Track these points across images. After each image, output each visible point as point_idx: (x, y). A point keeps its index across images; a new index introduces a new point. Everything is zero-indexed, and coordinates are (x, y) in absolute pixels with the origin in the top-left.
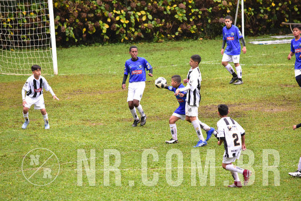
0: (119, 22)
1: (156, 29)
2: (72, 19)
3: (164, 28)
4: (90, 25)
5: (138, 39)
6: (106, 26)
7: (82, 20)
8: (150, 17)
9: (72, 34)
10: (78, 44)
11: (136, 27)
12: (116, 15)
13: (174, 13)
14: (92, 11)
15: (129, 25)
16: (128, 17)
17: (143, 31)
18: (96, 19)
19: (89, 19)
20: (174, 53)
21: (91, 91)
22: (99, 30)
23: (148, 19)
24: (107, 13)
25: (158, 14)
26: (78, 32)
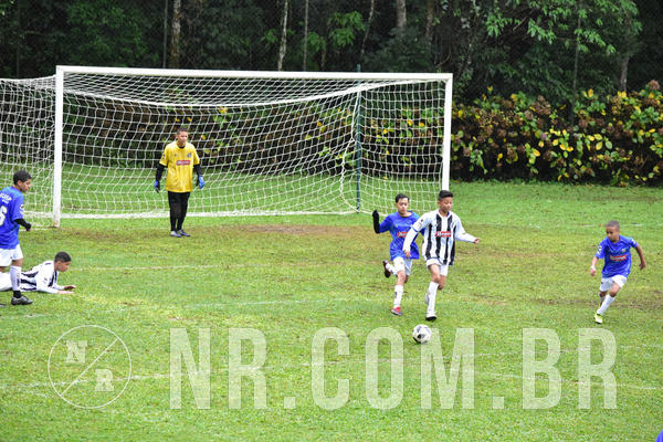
0: (557, 149)
1: (616, 165)
2: (482, 137)
3: (630, 164)
4: (511, 148)
5: (585, 179)
6: (536, 153)
7: (498, 140)
8: (609, 145)
9: (480, 161)
10: (487, 178)
11: (585, 159)
12: (554, 137)
13: (650, 141)
14: (516, 127)
15: (574, 154)
16: (572, 142)
17: (596, 166)
18: (520, 141)
19: (510, 140)
20: (642, 205)
21: (496, 251)
22: (524, 158)
23: (602, 152)
24: (539, 133)
25: (622, 141)
26: (489, 159)
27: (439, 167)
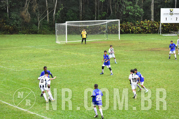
0: (134, 29)
1: (142, 31)
2: (124, 28)
3: (143, 31)
4: (127, 29)
5: (138, 33)
6: (131, 30)
7: (126, 28)
8: (141, 28)
9: (123, 31)
10: (124, 34)
11: (137, 30)
12: (133, 28)
13: (146, 28)
14: (128, 26)
15: (136, 30)
16: (136, 28)
17: (139, 31)
18: (129, 28)
19: (127, 28)
20: (146, 36)
21: (127, 44)
22: (129, 30)
23: (140, 29)
24: (131, 27)
25: (142, 28)
26: (125, 31)
27: (118, 32)
